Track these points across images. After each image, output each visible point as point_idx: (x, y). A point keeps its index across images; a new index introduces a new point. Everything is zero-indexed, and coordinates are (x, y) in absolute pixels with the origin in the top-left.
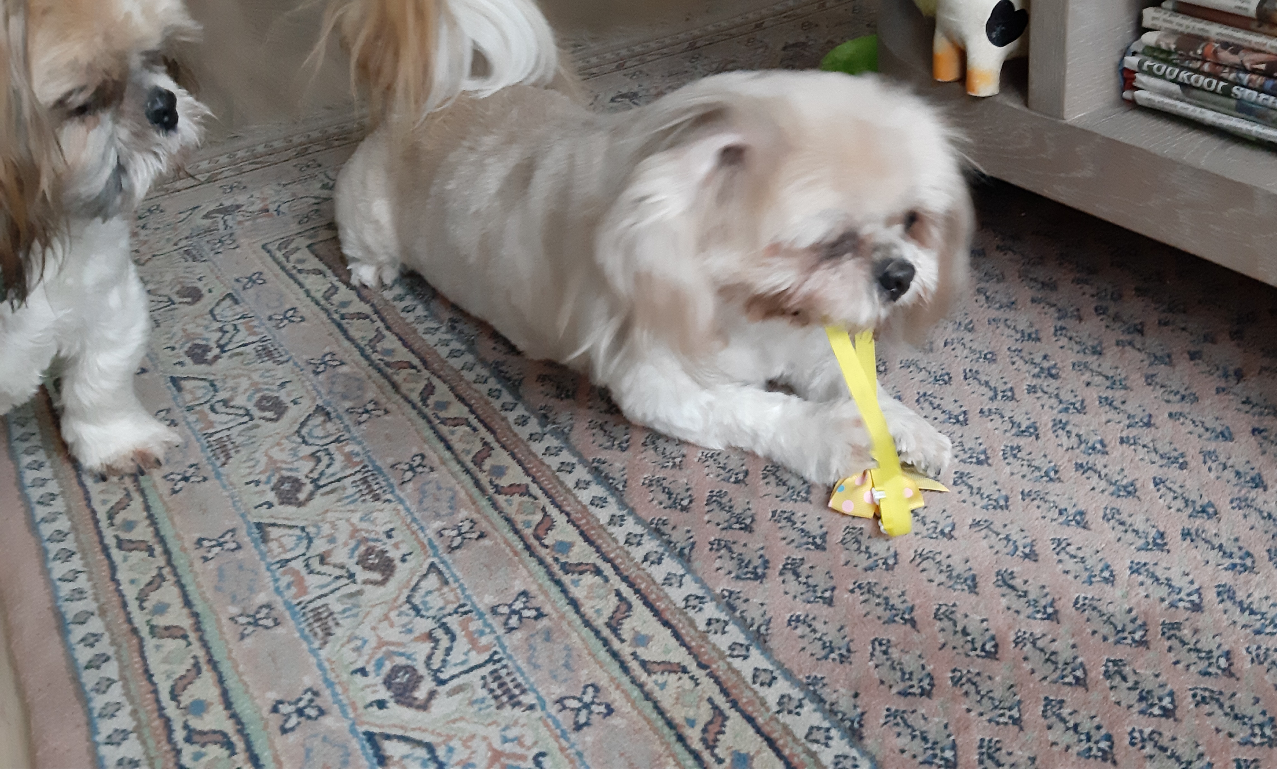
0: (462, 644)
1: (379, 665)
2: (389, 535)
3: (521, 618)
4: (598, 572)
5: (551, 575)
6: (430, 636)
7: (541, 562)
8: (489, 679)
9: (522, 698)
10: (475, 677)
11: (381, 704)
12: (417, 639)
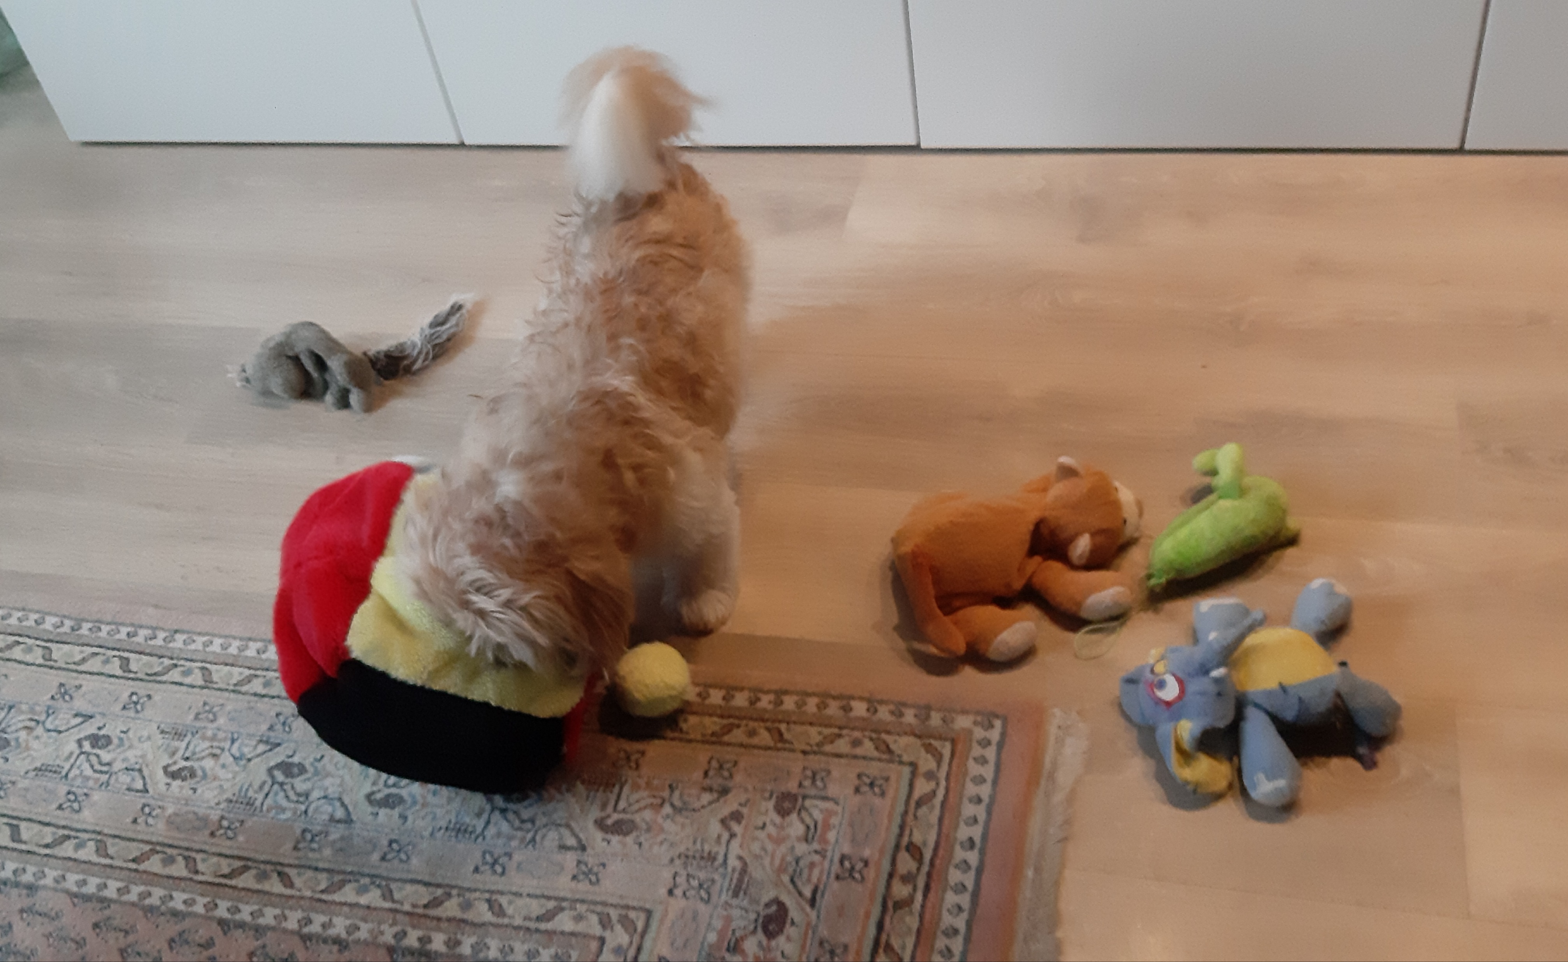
0: (89, 772)
1: (121, 739)
2: (195, 790)
3: (69, 801)
4: (47, 846)
5: (71, 829)
6: (109, 764)
7: (85, 831)
8: (58, 769)
9: (34, 773)
10: (67, 766)
11: (99, 729)
12: (115, 760)
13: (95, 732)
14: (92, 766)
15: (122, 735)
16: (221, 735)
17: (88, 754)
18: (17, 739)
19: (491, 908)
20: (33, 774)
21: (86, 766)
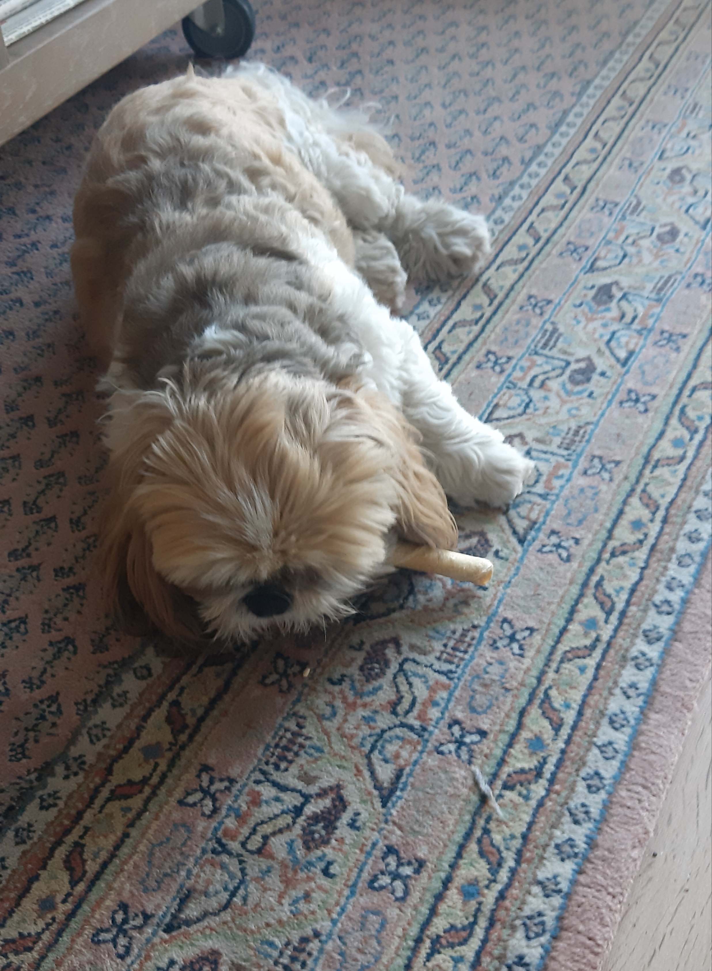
0: (537, 371)
1: (580, 393)
3: (499, 359)
6: (544, 386)
8: (550, 346)
9: (551, 329)
10: (552, 353)
11: (604, 373)
12: (549, 390)
13: (599, 370)
14: (545, 373)
15: (586, 394)
16: (557, 483)
17: (564, 369)
18: (608, 310)
19: (130, 782)
20: (549, 327)
21: (548, 368)
